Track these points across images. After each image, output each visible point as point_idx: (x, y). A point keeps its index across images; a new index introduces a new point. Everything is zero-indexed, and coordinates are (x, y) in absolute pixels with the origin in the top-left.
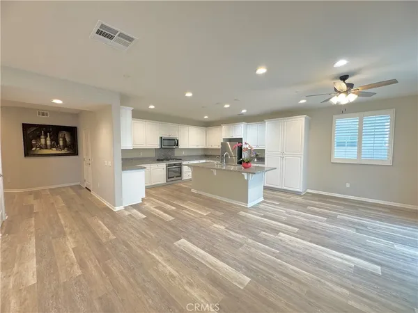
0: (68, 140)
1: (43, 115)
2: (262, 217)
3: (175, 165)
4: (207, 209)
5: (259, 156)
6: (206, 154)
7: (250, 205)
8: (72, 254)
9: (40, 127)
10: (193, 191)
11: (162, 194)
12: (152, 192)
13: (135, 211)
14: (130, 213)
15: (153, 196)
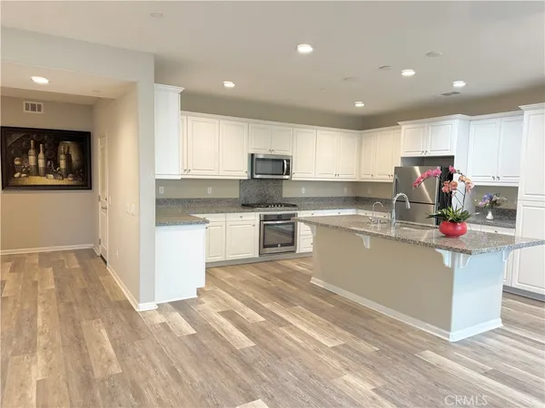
0: (74, 157)
1: (33, 108)
2: (486, 374)
3: (279, 217)
4: (339, 330)
5: (500, 205)
6: (359, 195)
7: (455, 335)
8: (32, 394)
9: (29, 132)
10: (315, 281)
11: (247, 282)
12: (225, 275)
13: (177, 316)
14: (164, 320)
15: (223, 286)
